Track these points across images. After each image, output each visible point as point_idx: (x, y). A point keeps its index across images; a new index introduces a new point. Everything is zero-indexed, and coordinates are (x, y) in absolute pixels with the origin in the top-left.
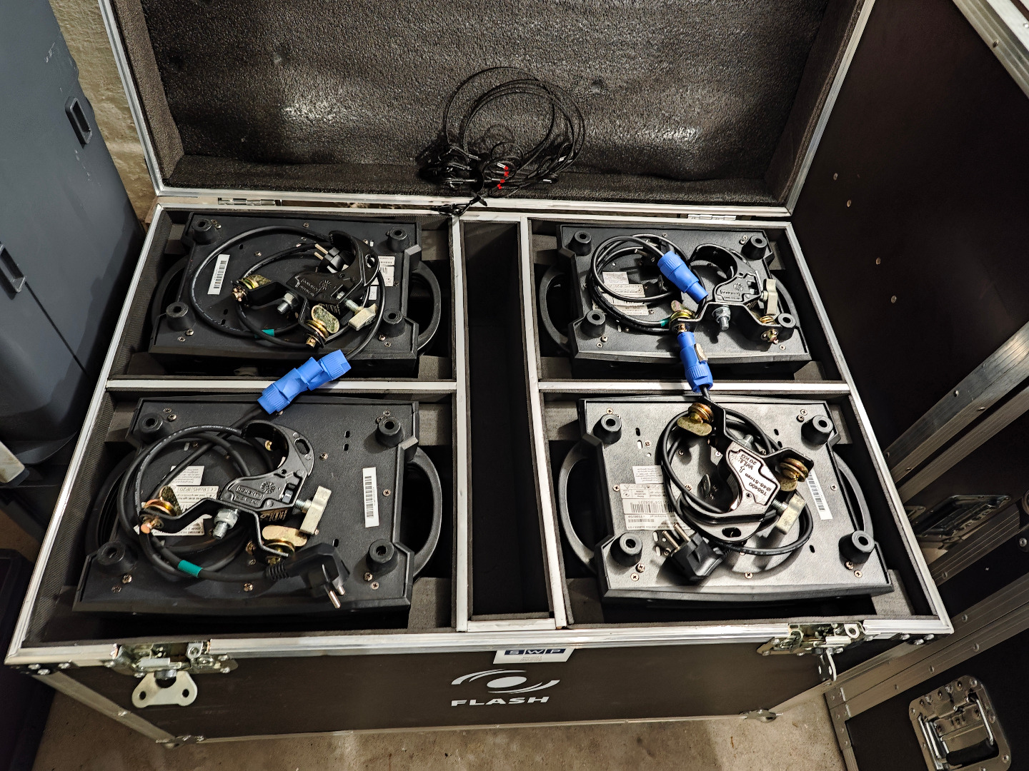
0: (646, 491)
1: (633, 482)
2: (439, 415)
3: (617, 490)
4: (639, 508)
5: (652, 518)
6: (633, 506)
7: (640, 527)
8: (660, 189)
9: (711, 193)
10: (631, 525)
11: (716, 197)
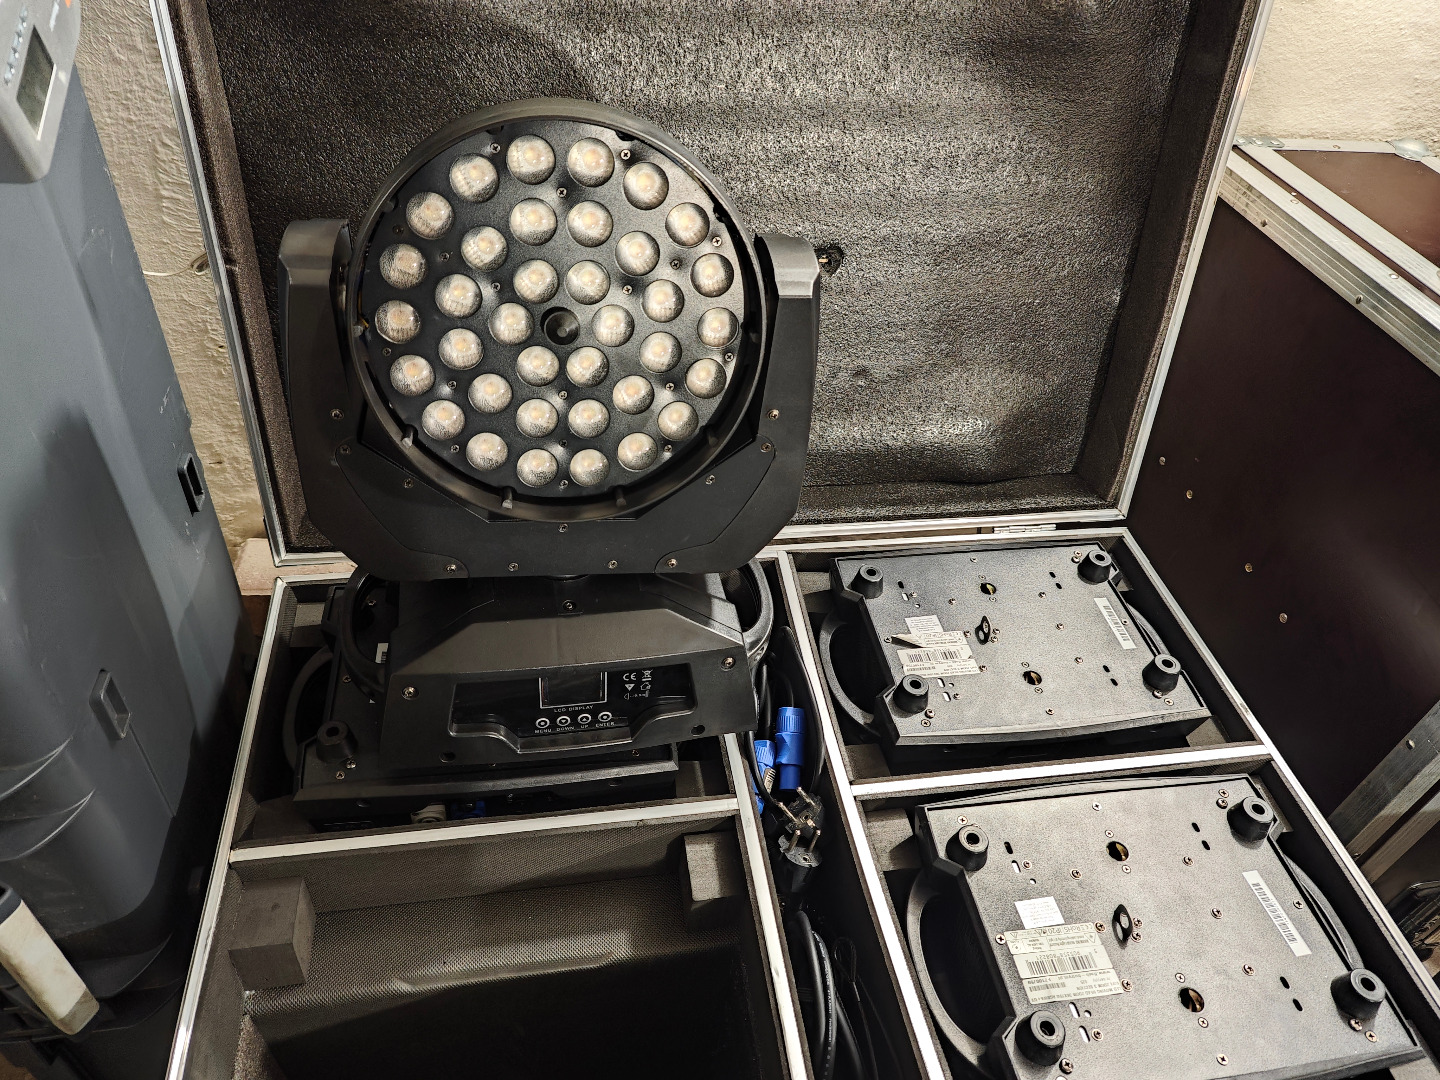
0: (1043, 939)
1: (1022, 927)
2: (717, 850)
3: (1003, 942)
4: (1039, 967)
5: (1061, 981)
6: (1030, 964)
7: (1049, 997)
8: (951, 498)
9: (1019, 498)
10: (1037, 996)
11: (1026, 503)
